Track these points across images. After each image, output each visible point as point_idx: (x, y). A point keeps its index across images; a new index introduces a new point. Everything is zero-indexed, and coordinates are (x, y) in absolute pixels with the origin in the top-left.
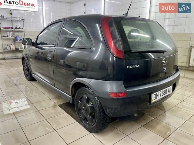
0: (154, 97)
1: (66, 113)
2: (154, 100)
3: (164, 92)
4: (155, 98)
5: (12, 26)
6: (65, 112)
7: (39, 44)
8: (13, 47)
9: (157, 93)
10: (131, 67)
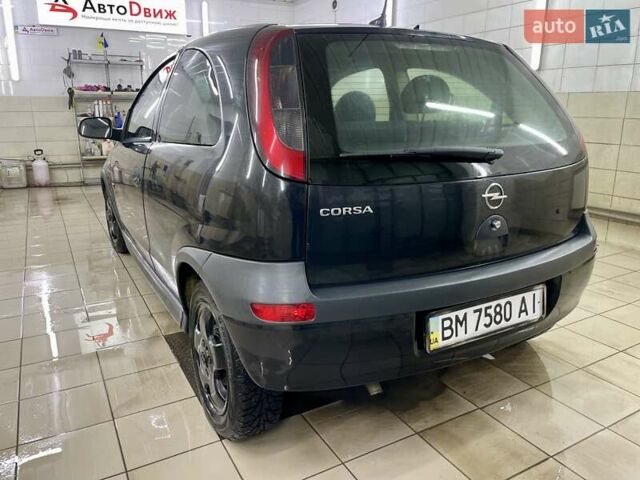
0: (444, 329)
1: (178, 365)
2: (444, 339)
3: (497, 313)
4: (447, 333)
5: (109, 82)
6: (175, 360)
7: (134, 135)
8: (110, 146)
9: (461, 314)
10: (336, 212)
